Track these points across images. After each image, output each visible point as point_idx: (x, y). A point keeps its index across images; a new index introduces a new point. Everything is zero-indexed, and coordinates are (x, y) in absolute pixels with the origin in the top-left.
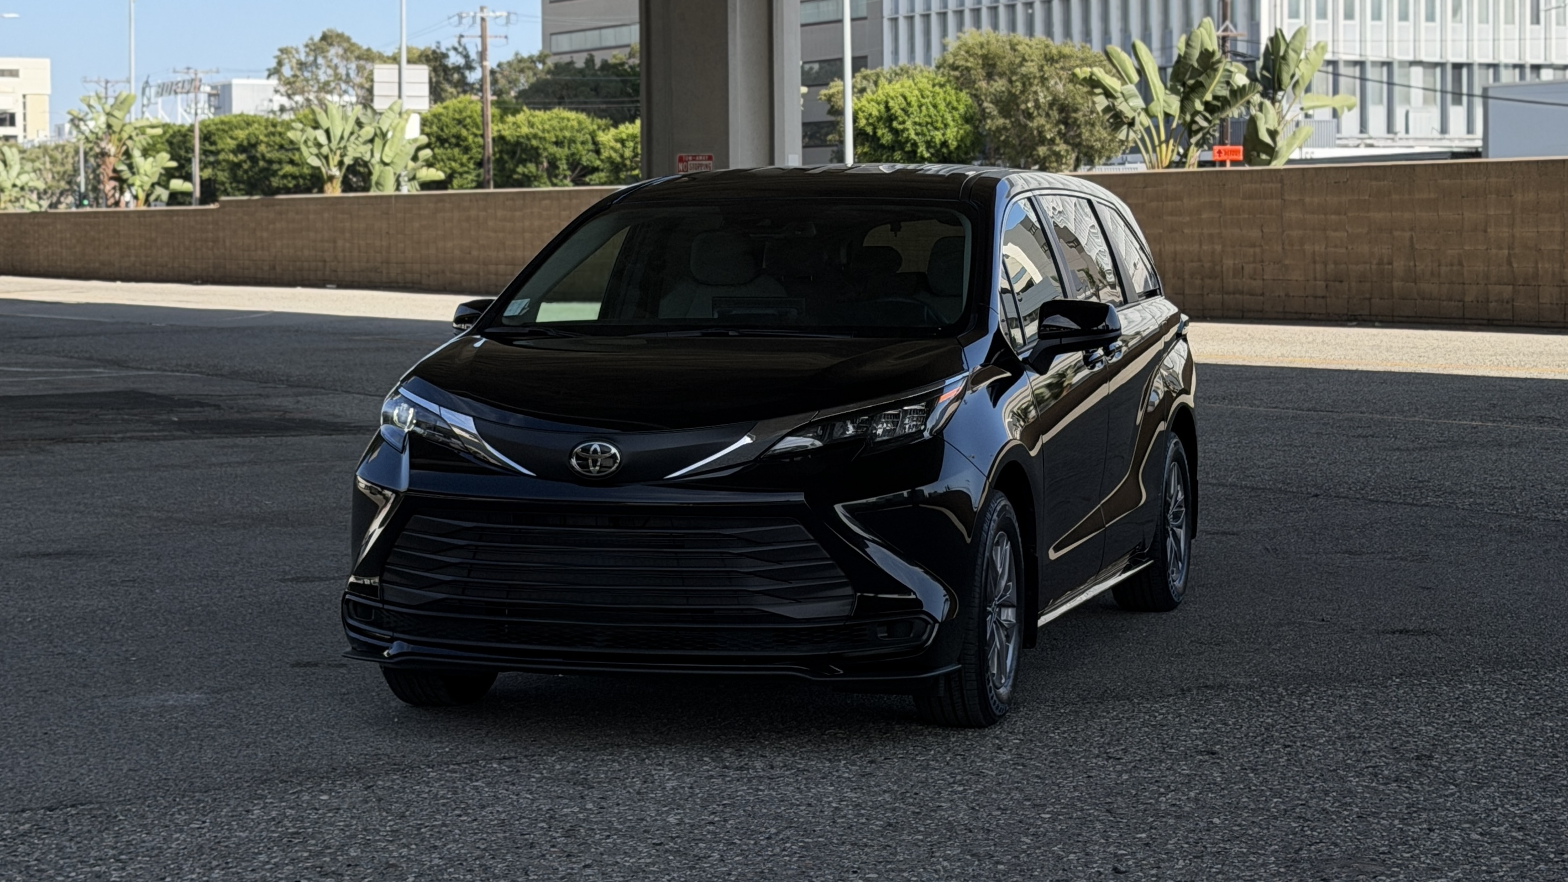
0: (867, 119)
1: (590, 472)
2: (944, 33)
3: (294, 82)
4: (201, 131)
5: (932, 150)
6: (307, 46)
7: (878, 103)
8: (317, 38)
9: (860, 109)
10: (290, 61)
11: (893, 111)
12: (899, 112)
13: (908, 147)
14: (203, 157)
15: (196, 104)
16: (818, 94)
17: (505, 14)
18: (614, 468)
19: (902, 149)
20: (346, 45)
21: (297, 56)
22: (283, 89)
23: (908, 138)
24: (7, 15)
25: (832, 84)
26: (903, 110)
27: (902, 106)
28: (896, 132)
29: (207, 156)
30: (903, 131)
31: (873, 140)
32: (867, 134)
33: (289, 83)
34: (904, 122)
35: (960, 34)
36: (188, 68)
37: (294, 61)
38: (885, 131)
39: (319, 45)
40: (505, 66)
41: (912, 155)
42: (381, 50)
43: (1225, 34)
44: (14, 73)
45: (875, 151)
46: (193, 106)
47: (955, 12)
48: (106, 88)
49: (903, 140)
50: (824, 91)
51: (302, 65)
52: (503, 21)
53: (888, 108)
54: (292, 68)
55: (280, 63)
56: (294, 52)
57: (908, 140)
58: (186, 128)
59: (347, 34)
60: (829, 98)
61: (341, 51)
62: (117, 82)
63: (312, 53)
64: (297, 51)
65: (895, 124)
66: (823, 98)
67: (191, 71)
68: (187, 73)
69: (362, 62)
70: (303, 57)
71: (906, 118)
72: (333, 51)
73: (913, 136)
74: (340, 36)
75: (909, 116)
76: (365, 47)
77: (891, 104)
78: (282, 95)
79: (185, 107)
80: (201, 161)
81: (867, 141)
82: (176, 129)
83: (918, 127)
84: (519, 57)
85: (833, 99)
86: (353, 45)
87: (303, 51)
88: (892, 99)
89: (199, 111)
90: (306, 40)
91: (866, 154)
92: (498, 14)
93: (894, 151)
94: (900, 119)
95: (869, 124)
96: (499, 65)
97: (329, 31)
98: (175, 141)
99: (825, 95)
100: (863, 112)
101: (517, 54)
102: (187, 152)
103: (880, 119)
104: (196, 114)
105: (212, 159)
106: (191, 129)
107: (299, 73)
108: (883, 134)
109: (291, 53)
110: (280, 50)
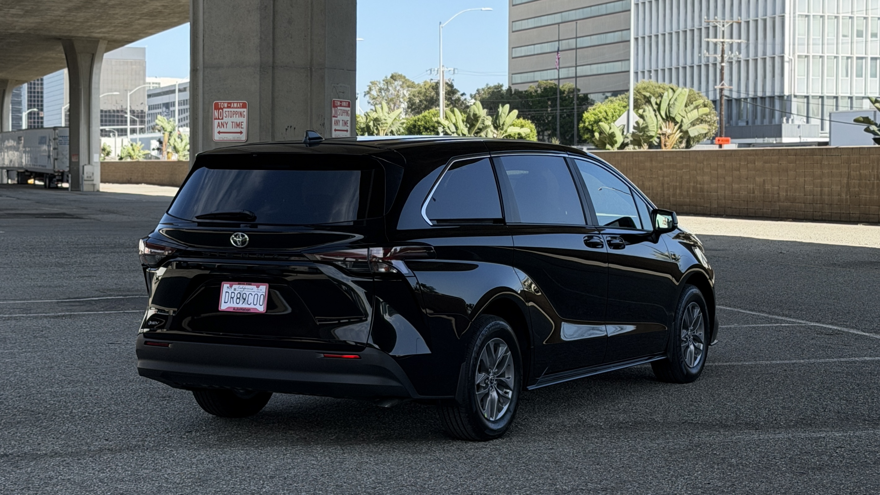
6: (384, 81)
8: (389, 77)
17: (453, 69)
20: (403, 80)
21: (379, 85)
22: (372, 102)
37: (377, 88)
39: (390, 80)
40: (480, 91)
43: (722, 87)
51: (380, 90)
52: (452, 72)
54: (376, 91)
55: (370, 89)
56: (378, 83)
59: (403, 75)
61: (401, 83)
63: (386, 84)
64: (380, 83)
70: (382, 86)
72: (398, 83)
74: (400, 76)
76: (412, 81)
78: (372, 105)
84: (489, 86)
86: (407, 80)
87: (382, 82)
90: (384, 78)
92: (449, 69)
96: (478, 90)
97: (396, 73)
101: (487, 85)
107: (379, 94)
109: (376, 84)
110: (371, 83)
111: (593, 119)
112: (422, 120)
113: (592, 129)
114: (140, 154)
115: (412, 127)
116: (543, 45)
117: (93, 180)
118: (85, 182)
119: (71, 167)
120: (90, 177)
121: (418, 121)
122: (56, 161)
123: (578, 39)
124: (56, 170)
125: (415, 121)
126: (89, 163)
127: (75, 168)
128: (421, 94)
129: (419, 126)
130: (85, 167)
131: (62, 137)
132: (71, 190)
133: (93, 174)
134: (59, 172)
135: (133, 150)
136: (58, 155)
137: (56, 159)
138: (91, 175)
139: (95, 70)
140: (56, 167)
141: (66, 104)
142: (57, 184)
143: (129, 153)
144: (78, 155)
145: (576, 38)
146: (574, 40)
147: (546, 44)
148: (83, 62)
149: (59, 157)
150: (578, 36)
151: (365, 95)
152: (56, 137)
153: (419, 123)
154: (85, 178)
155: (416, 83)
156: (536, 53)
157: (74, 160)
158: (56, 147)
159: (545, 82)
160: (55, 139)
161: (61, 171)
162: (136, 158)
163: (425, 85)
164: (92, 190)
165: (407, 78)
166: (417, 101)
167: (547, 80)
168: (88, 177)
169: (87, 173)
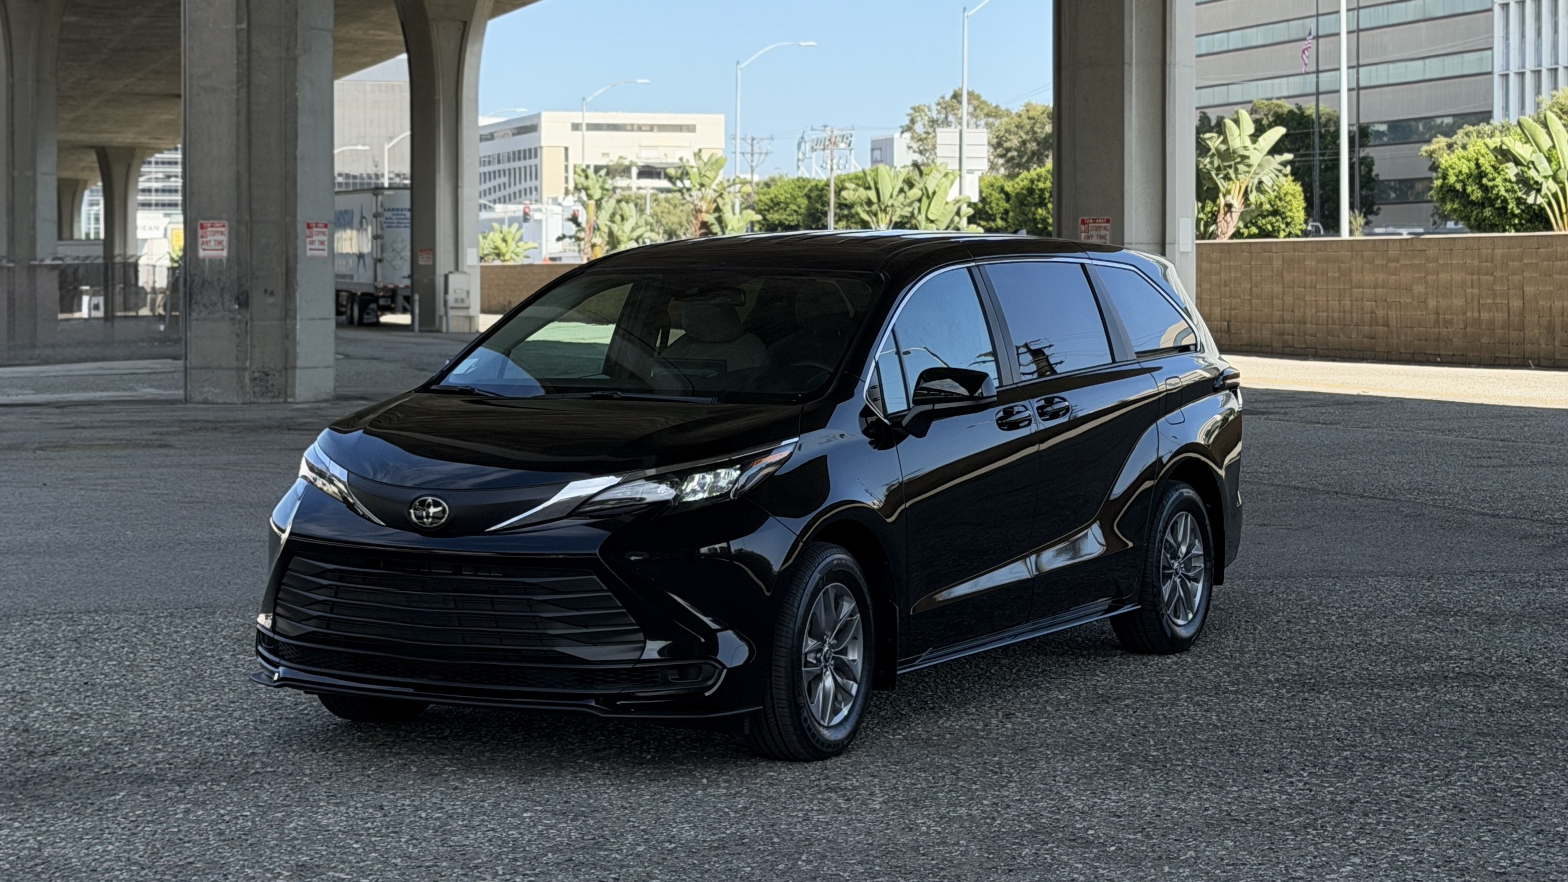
0: (1457, 176)
1: (424, 523)
2: (1538, 92)
3: (926, 139)
4: (836, 185)
5: (1523, 207)
6: (938, 104)
7: (1469, 161)
8: (948, 98)
9: (1451, 166)
10: (922, 119)
11: (1483, 168)
12: (1490, 169)
13: (1498, 204)
14: (838, 211)
15: (832, 160)
16: (1419, 150)
18: (443, 520)
19: (1492, 205)
20: (975, 102)
21: (929, 113)
22: (915, 146)
23: (1497, 194)
24: (639, 81)
25: (1434, 140)
26: (1493, 167)
27: (1493, 163)
28: (1485, 189)
29: (841, 209)
30: (1493, 188)
31: (1463, 197)
32: (1458, 191)
33: (921, 140)
34: (1494, 179)
35: (1554, 92)
36: (825, 126)
37: (926, 118)
38: (1475, 187)
39: (950, 103)
41: (1502, 211)
42: (1009, 107)
44: (691, 129)
45: (1465, 207)
46: (829, 162)
47: (1550, 70)
48: (752, 145)
49: (1493, 197)
50: (1425, 148)
51: (934, 123)
53: (1478, 166)
54: (924, 125)
55: (913, 121)
56: (926, 110)
57: (1498, 196)
58: (823, 183)
59: (975, 92)
60: (1431, 154)
61: (972, 108)
62: (762, 139)
63: (943, 111)
64: (929, 109)
65: (1485, 181)
66: (1424, 154)
67: (828, 128)
68: (824, 131)
69: (991, 120)
70: (934, 115)
71: (1496, 175)
73: (1503, 192)
74: (970, 94)
75: (1499, 173)
76: (994, 105)
77: (1482, 161)
78: (915, 152)
79: (821, 163)
80: (835, 214)
81: (1457, 197)
82: (813, 183)
83: (1508, 184)
85: (1434, 155)
86: (983, 102)
87: (934, 107)
88: (1483, 156)
89: (835, 167)
90: (937, 99)
91: (1455, 210)
93: (1484, 208)
94: (1490, 176)
95: (1458, 181)
97: (962, 90)
98: (813, 195)
99: (1426, 151)
100: (1454, 169)
102: (823, 205)
103: (1469, 176)
104: (832, 169)
105: (846, 212)
106: (827, 185)
107: (930, 130)
108: (1473, 191)
109: (923, 111)
110: (913, 109)
111: (1465, 170)
112: (1046, 179)
113: (1464, 189)
114: (518, 250)
115: (1024, 192)
116: (1248, 31)
117: (468, 308)
118: (451, 313)
119: (415, 277)
120: (462, 301)
121: (1039, 180)
122: (379, 265)
123: (1321, 18)
124: (381, 285)
125: (1032, 181)
126: (457, 268)
127: (426, 281)
128: (1022, 127)
129: (1042, 190)
130: (451, 277)
131: (393, 210)
132: (420, 331)
133: (468, 293)
134: (385, 288)
135: (504, 240)
136: (382, 251)
137: (380, 261)
138: (464, 295)
139: (469, 59)
140: (379, 279)
141: (402, 132)
142: (378, 317)
143: (496, 248)
144: (431, 249)
145: (1318, 15)
146: (1314, 19)
147: (1254, 30)
148: (442, 42)
149: (385, 255)
150: (1320, 12)
151: (902, 132)
152: (380, 210)
153: (1041, 185)
154: (451, 303)
155: (1003, 108)
156: (1231, 47)
157: (423, 261)
158: (380, 232)
159: (1266, 102)
160: (376, 216)
161: (391, 286)
162: (512, 258)
163: (1028, 111)
164: (467, 330)
165: (983, 99)
166: (1014, 142)
167: (1270, 99)
168: (456, 301)
169: (455, 292)
